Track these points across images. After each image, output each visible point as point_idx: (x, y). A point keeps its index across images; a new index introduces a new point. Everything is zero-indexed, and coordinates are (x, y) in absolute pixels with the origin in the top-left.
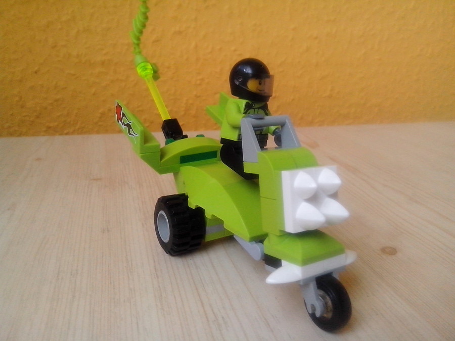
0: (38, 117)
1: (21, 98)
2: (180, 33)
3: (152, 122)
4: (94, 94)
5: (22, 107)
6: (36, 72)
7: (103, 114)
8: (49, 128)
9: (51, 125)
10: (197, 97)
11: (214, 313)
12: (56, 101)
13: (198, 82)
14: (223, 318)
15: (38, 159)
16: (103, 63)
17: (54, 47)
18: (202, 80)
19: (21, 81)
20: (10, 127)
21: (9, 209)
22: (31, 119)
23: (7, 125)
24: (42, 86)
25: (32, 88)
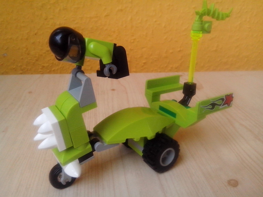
0: (37, 60)
1: (27, 49)
2: (121, 10)
5: (28, 54)
6: (36, 34)
8: (43, 67)
9: (45, 65)
13: (132, 41)
15: (30, 92)
17: (46, 19)
18: (135, 39)
19: (27, 39)
21: (3, 131)
22: (33, 61)
23: (20, 65)
24: (39, 42)
25: (33, 43)
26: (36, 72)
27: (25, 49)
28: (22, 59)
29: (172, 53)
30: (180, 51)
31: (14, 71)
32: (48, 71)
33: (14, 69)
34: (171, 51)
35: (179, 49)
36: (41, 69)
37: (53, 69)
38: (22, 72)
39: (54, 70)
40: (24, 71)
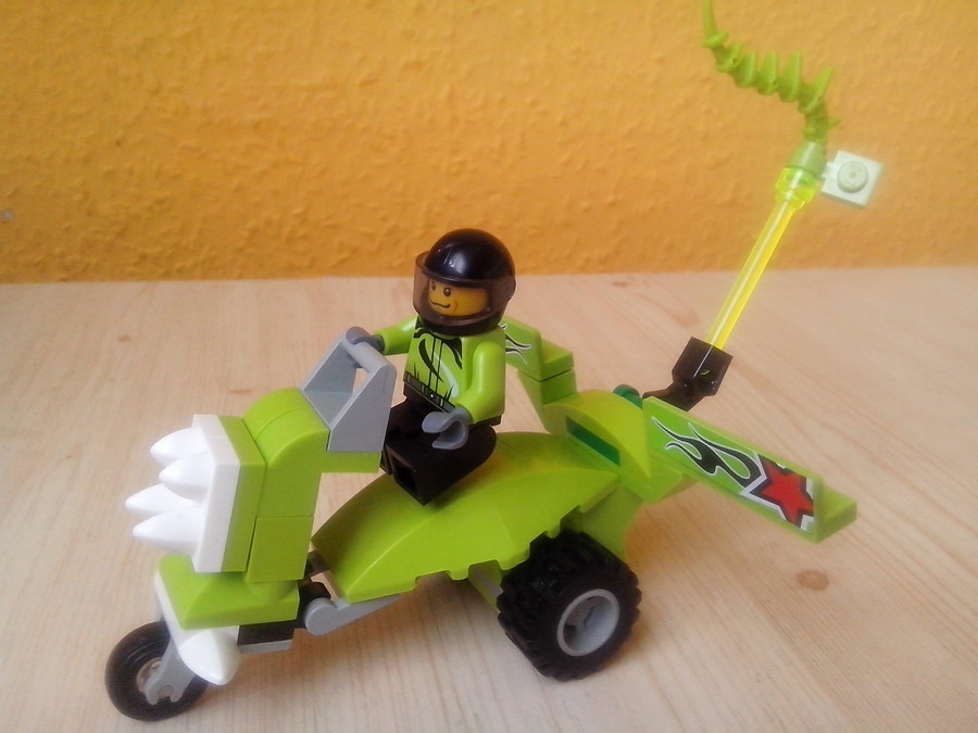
0: (121, 235)
1: (87, 195)
2: (418, 65)
3: (354, 251)
4: (237, 190)
5: (90, 214)
6: (118, 143)
7: (255, 231)
8: (143, 257)
9: (149, 251)
10: (450, 198)
11: (459, 705)
12: (161, 202)
13: (454, 169)
14: (476, 715)
15: (124, 339)
16: (256, 126)
17: (156, 92)
18: (462, 164)
19: (86, 160)
20: (63, 255)
21: (69, 457)
22: (108, 239)
23: (57, 250)
24: (131, 172)
25: (110, 175)
26: (117, 275)
27: (78, 197)
28: (68, 229)
29: (587, 210)
30: (613, 204)
31: (40, 272)
32: (161, 271)
33: (37, 264)
34: (584, 204)
35: (611, 198)
36: (135, 264)
37: (177, 266)
38: (63, 275)
39: (180, 271)
40: (74, 273)
